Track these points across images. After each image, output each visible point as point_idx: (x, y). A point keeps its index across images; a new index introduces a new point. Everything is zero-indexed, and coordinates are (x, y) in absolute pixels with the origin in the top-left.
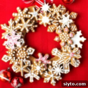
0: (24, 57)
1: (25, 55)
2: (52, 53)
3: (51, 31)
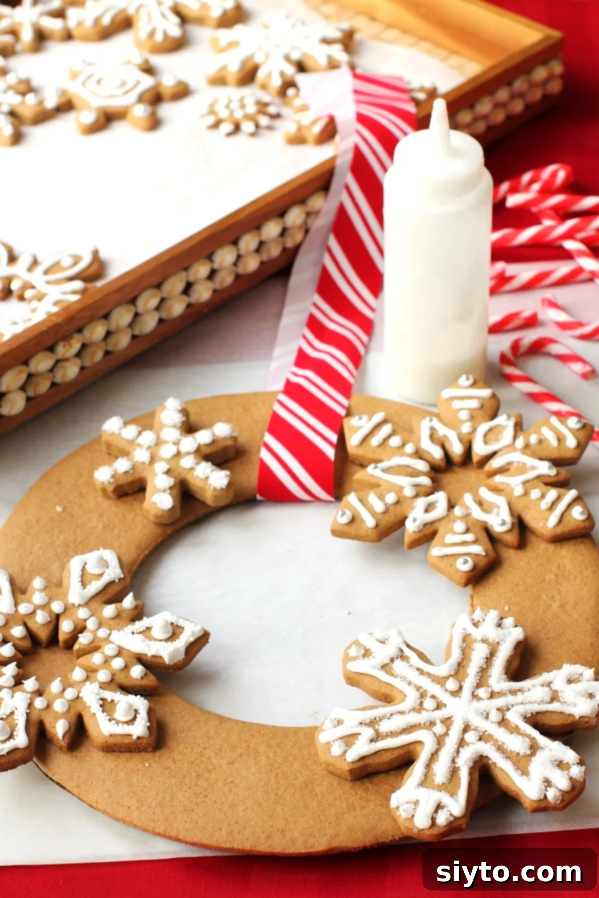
2: (350, 656)
3: (362, 521)
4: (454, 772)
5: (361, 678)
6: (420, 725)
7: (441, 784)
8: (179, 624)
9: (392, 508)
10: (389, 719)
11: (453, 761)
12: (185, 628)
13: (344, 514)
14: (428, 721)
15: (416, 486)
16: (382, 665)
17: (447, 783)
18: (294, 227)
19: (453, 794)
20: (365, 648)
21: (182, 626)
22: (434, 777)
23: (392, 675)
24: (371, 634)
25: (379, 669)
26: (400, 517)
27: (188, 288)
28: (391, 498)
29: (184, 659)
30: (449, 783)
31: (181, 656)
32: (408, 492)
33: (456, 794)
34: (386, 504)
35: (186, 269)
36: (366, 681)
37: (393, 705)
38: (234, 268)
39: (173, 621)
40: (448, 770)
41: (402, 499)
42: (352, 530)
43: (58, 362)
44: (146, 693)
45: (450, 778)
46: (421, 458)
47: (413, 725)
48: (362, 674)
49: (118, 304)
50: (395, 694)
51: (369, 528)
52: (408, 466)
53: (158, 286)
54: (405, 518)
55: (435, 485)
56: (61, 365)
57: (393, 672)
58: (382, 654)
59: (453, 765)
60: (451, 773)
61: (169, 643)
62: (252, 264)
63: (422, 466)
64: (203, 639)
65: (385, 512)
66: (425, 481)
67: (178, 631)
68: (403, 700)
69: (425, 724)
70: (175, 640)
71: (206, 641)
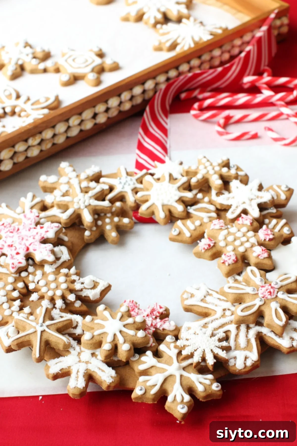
0: (59, 293)
1: (64, 286)
2: (184, 298)
3: (184, 234)
4: (248, 341)
5: (192, 307)
6: (226, 323)
7: (244, 347)
8: (97, 281)
9: (198, 228)
10: (212, 323)
11: (247, 337)
12: (100, 283)
13: (175, 230)
14: (230, 321)
15: (210, 217)
16: (201, 299)
17: (246, 347)
18: (149, 90)
19: (251, 351)
20: (190, 293)
21: (98, 282)
22: (240, 345)
23: (207, 303)
24: (191, 287)
25: (200, 302)
26: (202, 232)
27: (95, 116)
28: (198, 223)
29: (99, 298)
30: (247, 347)
31: (98, 296)
32: (206, 220)
33: (252, 351)
34: (195, 226)
35: (94, 107)
36: (195, 308)
37: (211, 317)
38: (118, 107)
39: (94, 280)
40: (246, 341)
41: (203, 223)
42: (179, 238)
43: (29, 147)
44: (82, 314)
45: (247, 344)
46: (212, 204)
47: (223, 323)
48: (192, 305)
49: (60, 121)
50: (210, 311)
51: (187, 237)
52: (205, 208)
53: (80, 114)
54: (204, 232)
55: (218, 217)
56: (31, 148)
57: (207, 302)
58: (200, 295)
59: (247, 338)
60: (247, 342)
61: (93, 290)
62: (127, 106)
63: (212, 208)
64: (108, 288)
65: (195, 230)
66: (214, 215)
67: (96, 285)
68: (216, 314)
69: (228, 322)
70: (95, 289)
71: (110, 289)
